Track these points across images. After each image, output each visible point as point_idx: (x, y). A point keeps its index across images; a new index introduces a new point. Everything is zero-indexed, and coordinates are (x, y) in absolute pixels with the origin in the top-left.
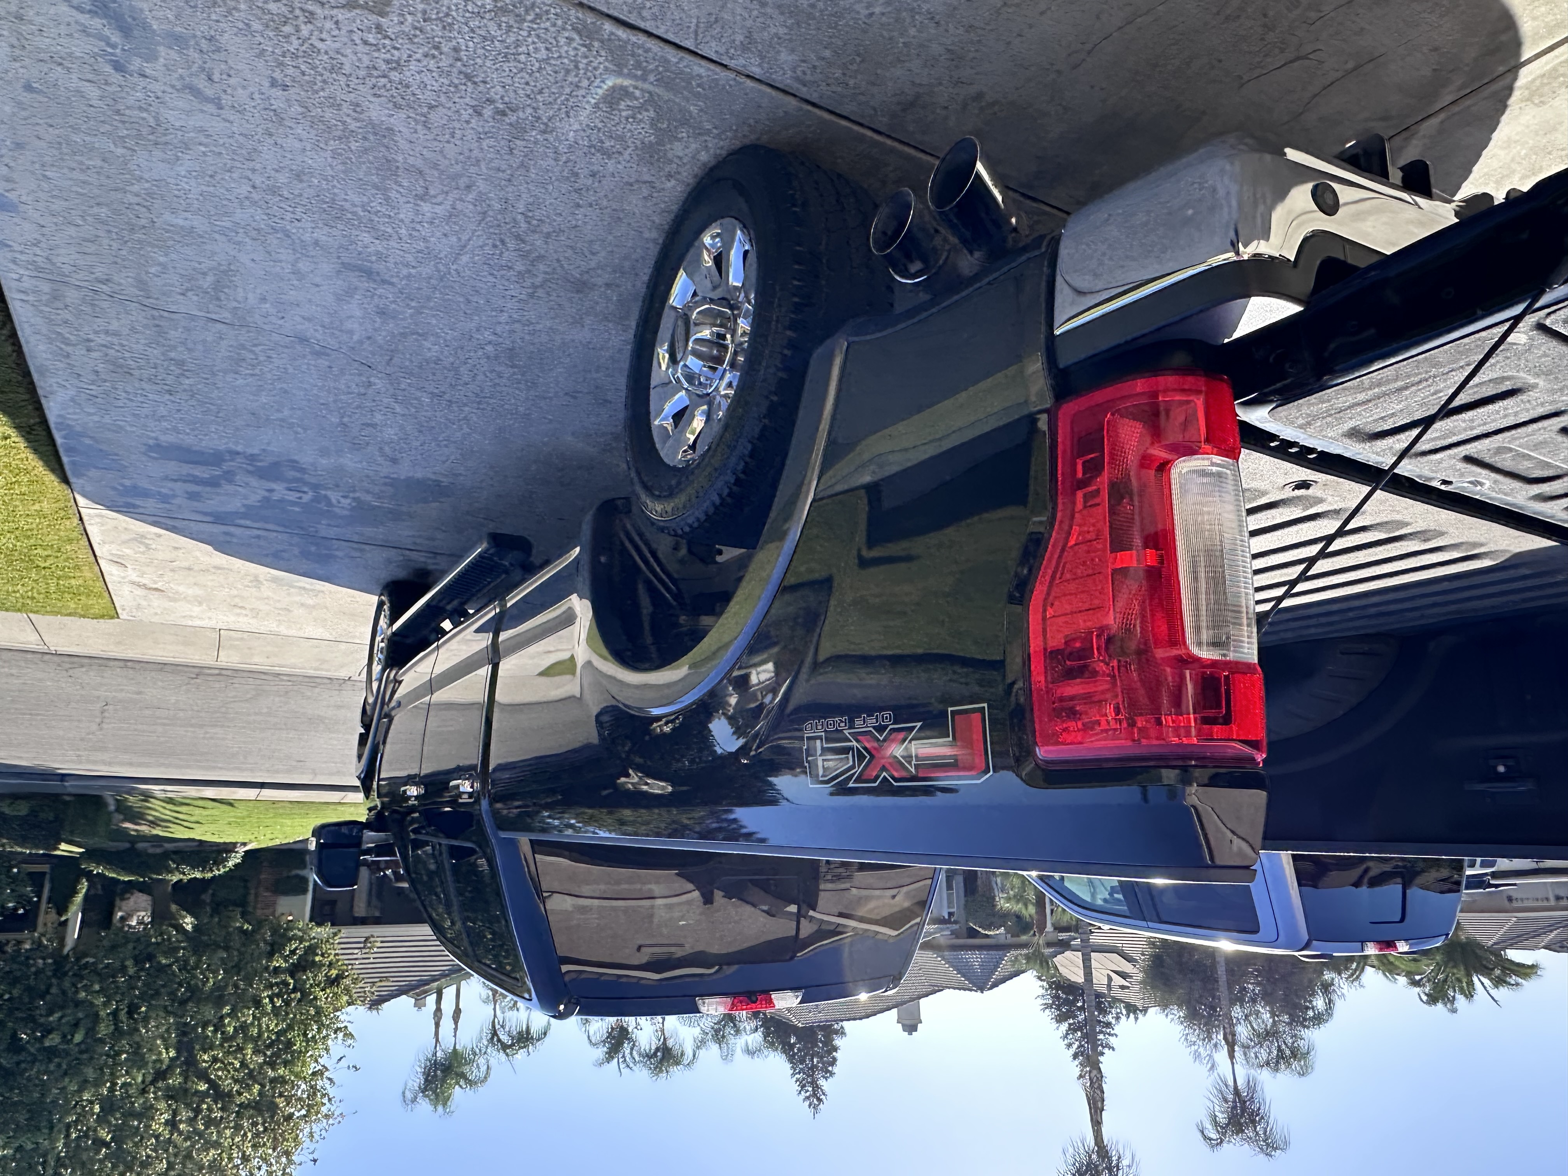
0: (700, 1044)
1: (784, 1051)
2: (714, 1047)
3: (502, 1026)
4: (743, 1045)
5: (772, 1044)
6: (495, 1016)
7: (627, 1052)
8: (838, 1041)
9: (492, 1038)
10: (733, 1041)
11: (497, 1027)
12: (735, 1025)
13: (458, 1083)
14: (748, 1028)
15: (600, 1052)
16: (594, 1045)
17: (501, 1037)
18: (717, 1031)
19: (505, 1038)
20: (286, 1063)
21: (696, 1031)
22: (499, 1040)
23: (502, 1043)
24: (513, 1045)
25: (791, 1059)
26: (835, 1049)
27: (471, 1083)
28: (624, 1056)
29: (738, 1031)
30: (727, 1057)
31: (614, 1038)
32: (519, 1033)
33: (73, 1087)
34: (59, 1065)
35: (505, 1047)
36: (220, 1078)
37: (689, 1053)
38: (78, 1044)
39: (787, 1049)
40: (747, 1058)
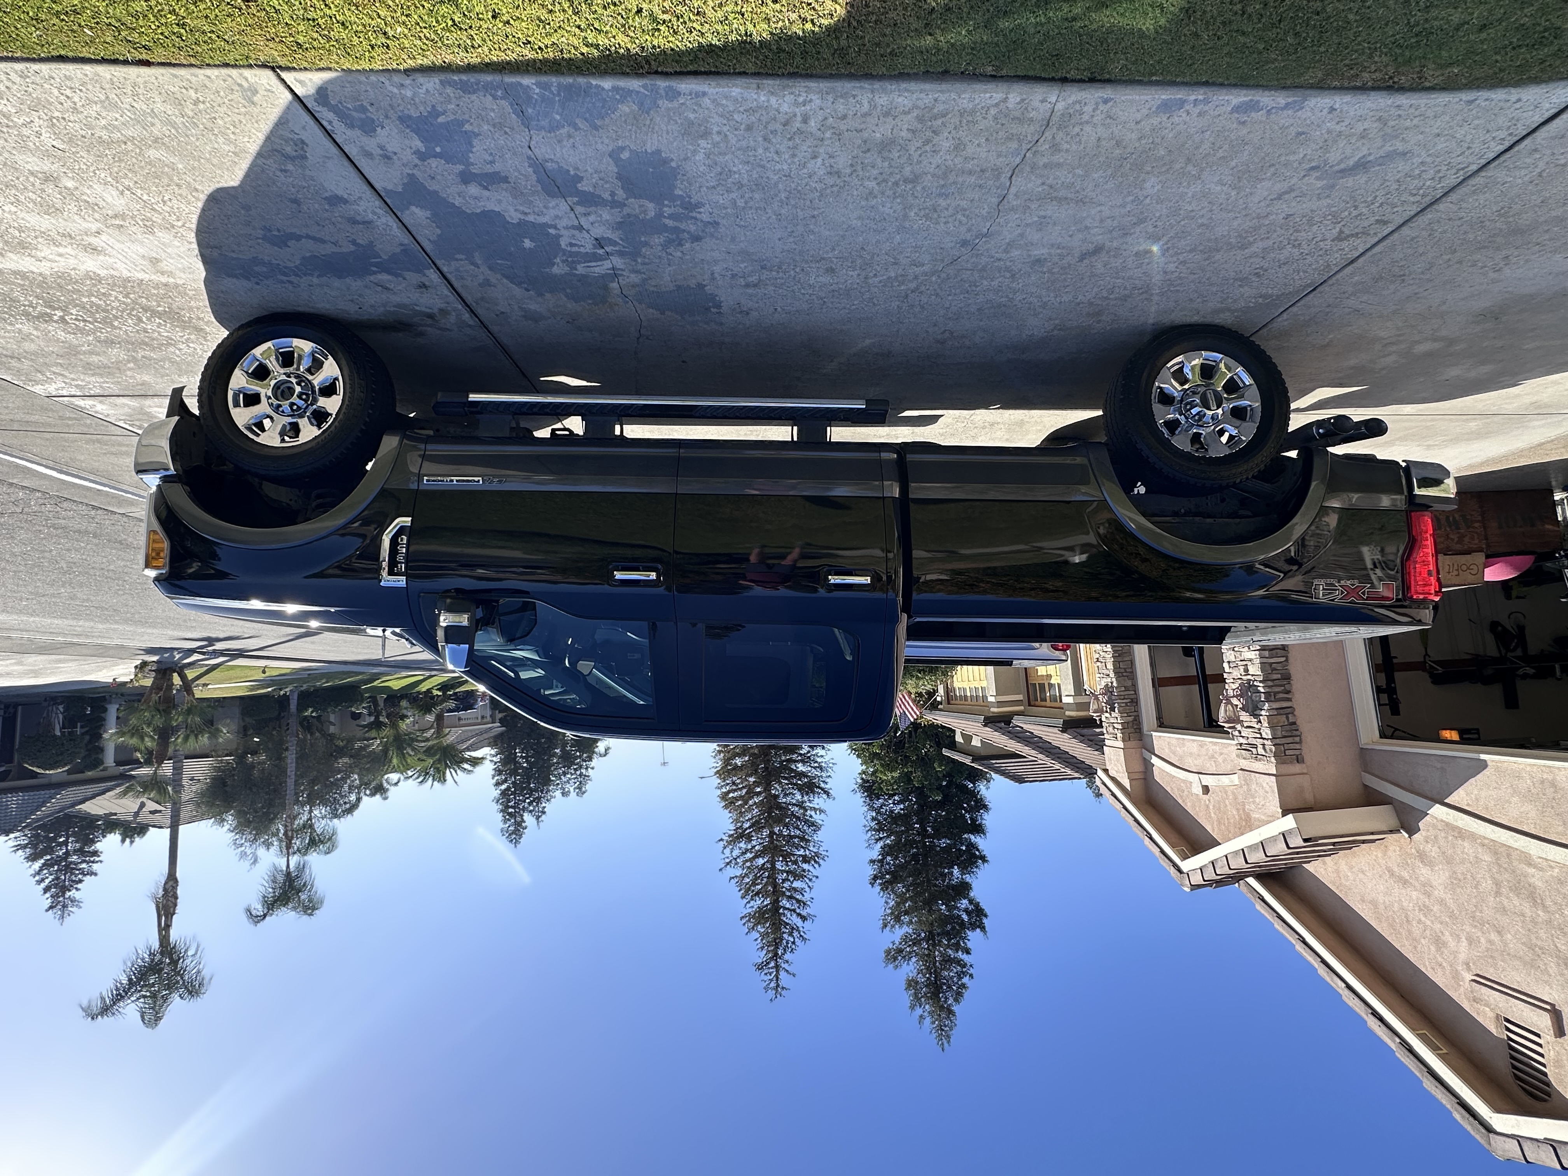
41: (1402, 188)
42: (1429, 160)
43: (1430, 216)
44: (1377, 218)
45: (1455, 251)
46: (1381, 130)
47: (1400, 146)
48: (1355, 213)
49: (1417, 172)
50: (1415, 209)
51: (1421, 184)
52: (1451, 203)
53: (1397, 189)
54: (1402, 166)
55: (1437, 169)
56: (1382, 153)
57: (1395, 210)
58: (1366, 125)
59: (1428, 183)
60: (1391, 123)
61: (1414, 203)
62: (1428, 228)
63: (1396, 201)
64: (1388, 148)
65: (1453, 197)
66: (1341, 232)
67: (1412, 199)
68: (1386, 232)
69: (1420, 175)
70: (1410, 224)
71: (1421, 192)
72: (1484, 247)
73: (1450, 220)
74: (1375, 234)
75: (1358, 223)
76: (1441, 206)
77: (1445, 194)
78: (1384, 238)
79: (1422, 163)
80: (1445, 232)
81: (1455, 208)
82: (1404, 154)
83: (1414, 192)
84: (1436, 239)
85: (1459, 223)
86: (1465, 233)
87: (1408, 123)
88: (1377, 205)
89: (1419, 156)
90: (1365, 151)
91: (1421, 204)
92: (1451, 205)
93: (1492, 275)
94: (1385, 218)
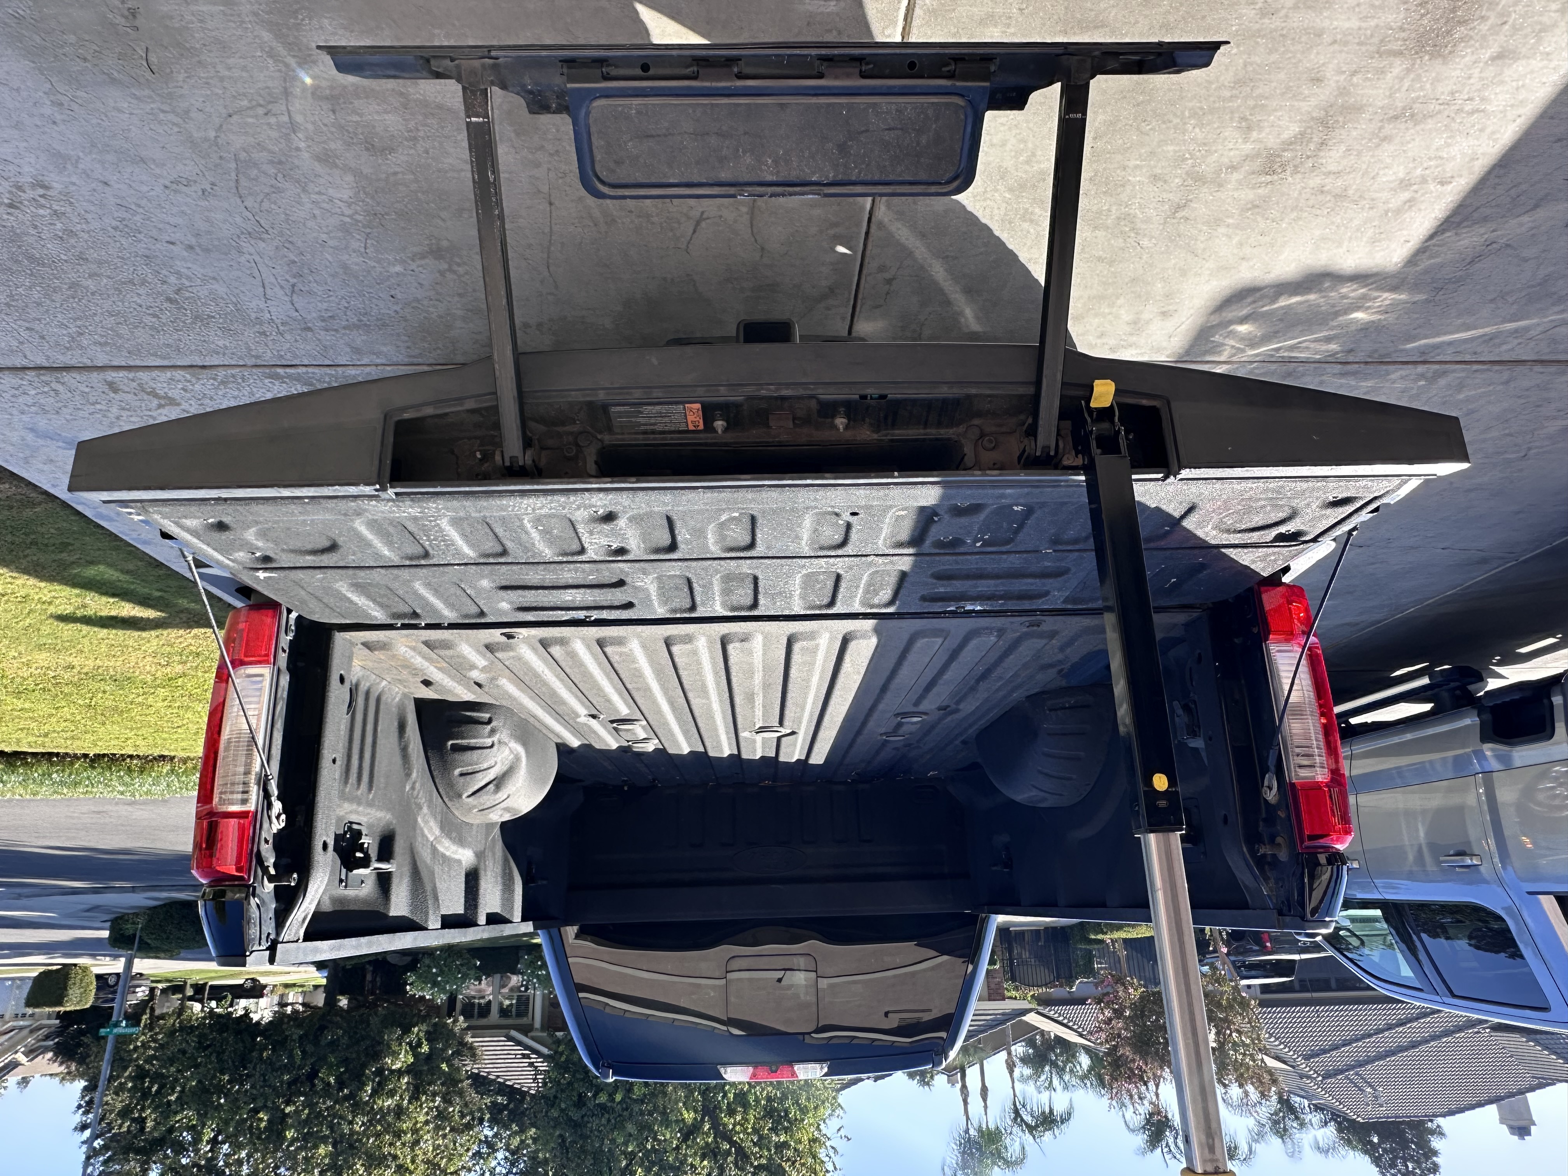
0: (1258, 1136)
1: (1366, 1152)
2: (1276, 1141)
3: (1024, 1106)
4: (1312, 1141)
5: (1349, 1142)
6: (1015, 1096)
7: (1171, 1141)
8: (1436, 1143)
9: (1015, 1119)
10: (1297, 1136)
11: (1019, 1107)
12: (1297, 1118)
13: (994, 1163)
14: (1314, 1120)
15: (1141, 1139)
16: (1133, 1131)
17: (1025, 1117)
18: (1276, 1123)
19: (1028, 1119)
20: (786, 1130)
21: (1251, 1122)
22: (1022, 1120)
23: (1027, 1125)
24: (1037, 1126)
25: (1377, 1161)
26: (1435, 1153)
27: (1008, 1164)
28: (1167, 1145)
29: (1302, 1125)
30: (1294, 1154)
31: (1153, 1125)
32: (1043, 1113)
33: (621, 1140)
34: (609, 1120)
35: (1031, 1129)
36: (742, 1140)
37: (1243, 1148)
38: (620, 1103)
39: (1369, 1150)
40: (1320, 1157)
41: (60, 404)
42: (15, 412)
43: (61, 358)
44: (113, 395)
45: (73, 286)
46: (32, 456)
47: (30, 437)
48: (125, 414)
49: (33, 409)
50: (66, 377)
51: (39, 396)
52: (25, 357)
53: (65, 406)
54: (42, 423)
55: (13, 399)
56: (49, 442)
57: (87, 390)
58: (41, 466)
59: (33, 392)
60: (21, 455)
61: (63, 384)
62: (74, 345)
63: (78, 398)
64: (41, 442)
65: (19, 362)
66: (160, 406)
67: (60, 388)
68: (122, 374)
69: (34, 405)
70: (89, 363)
71: (46, 389)
72: (31, 258)
73: (43, 337)
74: (133, 380)
75: (134, 404)
76: (41, 361)
77: (25, 368)
78: (129, 368)
79: (22, 413)
80: (62, 325)
81: (26, 348)
82: (32, 430)
83: (52, 393)
84: (79, 323)
85: (37, 326)
86: (39, 304)
87: (10, 448)
88: (98, 407)
89: (20, 421)
90: (60, 451)
91: (57, 378)
92: (28, 354)
93: (57, 183)
94: (106, 388)
